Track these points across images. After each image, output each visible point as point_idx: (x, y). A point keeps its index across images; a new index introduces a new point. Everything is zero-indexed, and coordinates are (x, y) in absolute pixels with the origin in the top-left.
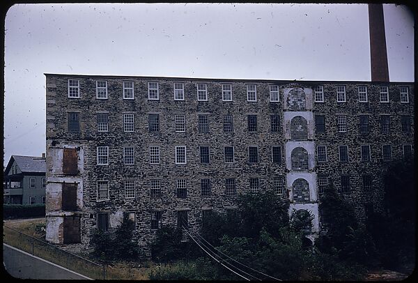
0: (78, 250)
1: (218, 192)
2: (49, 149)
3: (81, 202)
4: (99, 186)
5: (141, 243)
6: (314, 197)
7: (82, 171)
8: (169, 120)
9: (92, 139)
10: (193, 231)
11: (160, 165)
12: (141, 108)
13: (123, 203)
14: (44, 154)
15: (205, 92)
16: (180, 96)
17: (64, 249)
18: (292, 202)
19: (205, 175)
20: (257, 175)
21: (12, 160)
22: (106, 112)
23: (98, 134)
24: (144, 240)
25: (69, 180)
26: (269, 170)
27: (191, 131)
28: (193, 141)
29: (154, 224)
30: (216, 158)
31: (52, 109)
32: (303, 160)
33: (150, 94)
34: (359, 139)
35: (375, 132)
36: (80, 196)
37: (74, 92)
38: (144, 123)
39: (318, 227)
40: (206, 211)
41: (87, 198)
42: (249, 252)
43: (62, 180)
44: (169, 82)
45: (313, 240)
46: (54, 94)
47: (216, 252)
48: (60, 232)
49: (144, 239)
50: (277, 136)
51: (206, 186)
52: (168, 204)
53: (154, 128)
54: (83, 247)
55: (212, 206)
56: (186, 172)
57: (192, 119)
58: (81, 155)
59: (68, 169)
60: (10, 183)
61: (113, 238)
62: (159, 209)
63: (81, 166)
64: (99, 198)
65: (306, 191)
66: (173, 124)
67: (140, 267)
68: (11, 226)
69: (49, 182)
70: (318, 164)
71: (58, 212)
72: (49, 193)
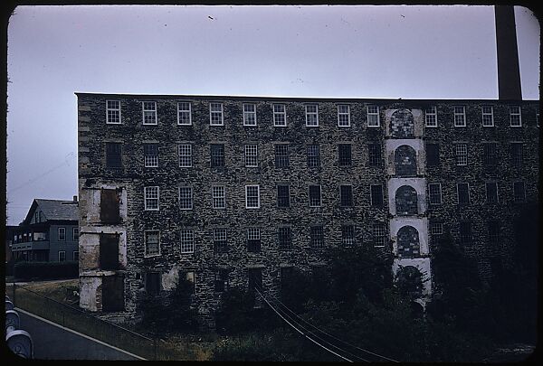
0: (122, 320)
1: (301, 244)
2: (82, 190)
3: (125, 258)
4: (147, 237)
5: (202, 310)
6: (425, 249)
7: (125, 218)
8: (237, 151)
9: (137, 177)
10: (269, 295)
11: (225, 210)
12: (200, 137)
13: (179, 259)
14: (75, 197)
15: (283, 115)
16: (251, 120)
17: (104, 318)
18: (397, 257)
19: (284, 222)
20: (351, 222)
21: (35, 204)
22: (155, 141)
23: (145, 170)
24: (206, 307)
25: (108, 230)
26: (367, 214)
27: (265, 166)
28: (268, 178)
29: (219, 286)
30: (298, 200)
31: (85, 139)
32: (411, 202)
33: (213, 119)
34: (483, 175)
35: (504, 165)
36: (123, 250)
37: (114, 116)
38: (205, 155)
39: (430, 288)
40: (286, 268)
41: (132, 252)
42: (342, 321)
43: (99, 230)
44: (237, 103)
45: (424, 305)
46: (87, 119)
47: (299, 321)
48: (97, 296)
49: (206, 305)
50: (376, 172)
51: (285, 237)
52: (236, 259)
53: (218, 163)
54: (127, 315)
55: (294, 262)
56: (260, 218)
57: (267, 150)
58: (124, 198)
59: (107, 216)
60: (33, 235)
61: (166, 304)
62: (225, 267)
63: (124, 212)
64: (147, 253)
65: (414, 242)
66: (242, 156)
67: (202, 341)
68: (35, 290)
69: (82, 233)
70: (430, 207)
71: (95, 272)
72: (82, 247)
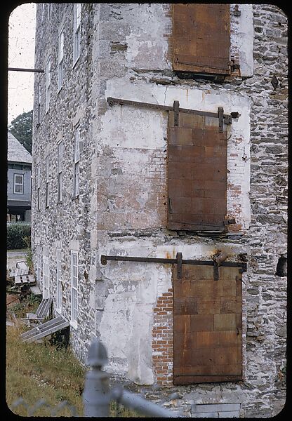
3: (245, 202)
7: (248, 66)
25: (195, 98)
36: (239, 173)
41: (267, 183)
43: (166, 96)
48: (156, 331)
54: (249, 397)
59: (193, 50)
63: (243, 42)
69: (112, 102)
71: (148, 243)
72: (109, 153)
